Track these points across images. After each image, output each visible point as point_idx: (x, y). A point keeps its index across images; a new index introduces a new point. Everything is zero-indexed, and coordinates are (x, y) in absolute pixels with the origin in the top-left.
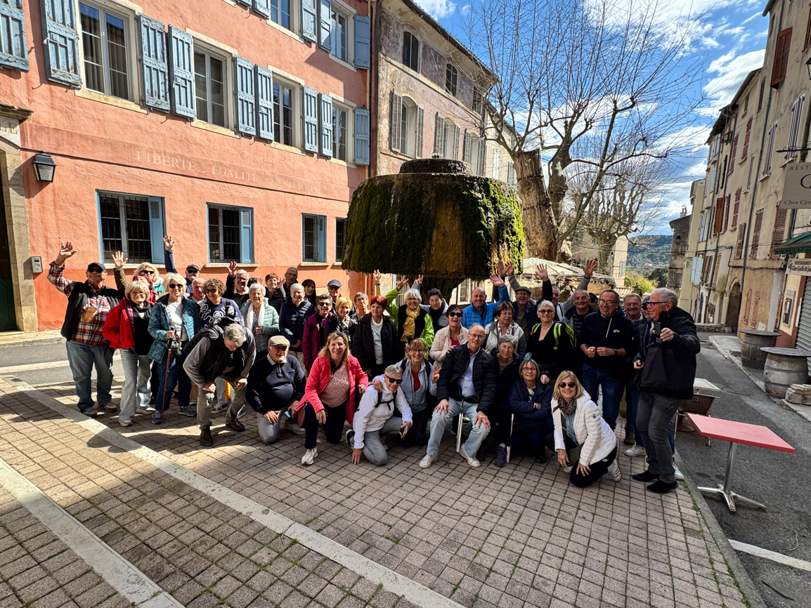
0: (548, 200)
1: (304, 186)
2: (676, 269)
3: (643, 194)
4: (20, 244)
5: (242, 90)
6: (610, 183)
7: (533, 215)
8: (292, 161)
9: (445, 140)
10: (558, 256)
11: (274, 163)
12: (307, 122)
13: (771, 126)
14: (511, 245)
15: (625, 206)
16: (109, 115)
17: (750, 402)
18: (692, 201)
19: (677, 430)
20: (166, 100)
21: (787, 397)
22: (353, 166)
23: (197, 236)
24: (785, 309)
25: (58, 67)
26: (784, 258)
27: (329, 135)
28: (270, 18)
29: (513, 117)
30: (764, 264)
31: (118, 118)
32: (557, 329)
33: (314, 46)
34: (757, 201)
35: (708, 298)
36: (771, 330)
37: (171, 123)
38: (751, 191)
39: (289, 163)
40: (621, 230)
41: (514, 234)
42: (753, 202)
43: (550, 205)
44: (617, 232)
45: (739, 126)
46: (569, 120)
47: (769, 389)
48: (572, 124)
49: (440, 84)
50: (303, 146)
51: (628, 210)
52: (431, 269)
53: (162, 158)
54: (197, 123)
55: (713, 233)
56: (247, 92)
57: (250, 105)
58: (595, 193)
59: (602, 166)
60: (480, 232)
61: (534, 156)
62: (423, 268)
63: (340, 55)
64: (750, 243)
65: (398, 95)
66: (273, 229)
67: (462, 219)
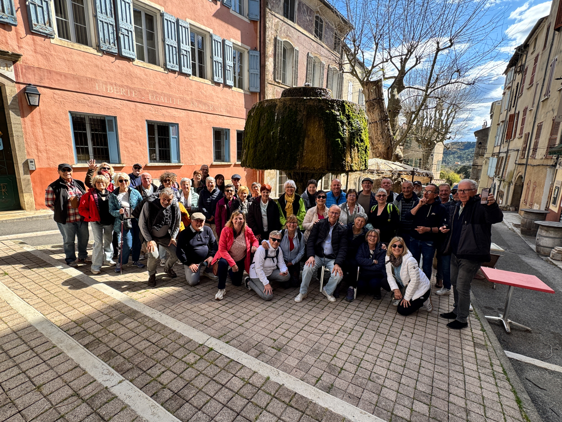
0: (387, 117)
1: (214, 108)
2: (478, 166)
3: (456, 112)
4: (20, 150)
5: (169, 38)
6: (432, 103)
7: (376, 128)
8: (205, 89)
9: (314, 73)
10: (393, 156)
11: (193, 91)
12: (215, 61)
13: (552, 60)
14: (360, 149)
15: (442, 121)
16: (76, 57)
17: (524, 259)
18: (491, 116)
20: (115, 45)
21: (551, 255)
22: (248, 93)
23: (140, 144)
24: (554, 194)
25: (38, 22)
26: (555, 158)
27: (231, 70)
29: (363, 56)
30: (541, 162)
31: (81, 59)
32: (390, 207)
33: (219, 3)
34: (538, 116)
35: (499, 186)
36: (543, 209)
37: (119, 62)
38: (534, 109)
39: (203, 91)
40: (439, 138)
41: (362, 141)
42: (535, 117)
43: (388, 120)
44: (436, 140)
45: (529, 60)
46: (404, 57)
47: (539, 250)
48: (406, 60)
49: (310, 32)
50: (213, 78)
51: (444, 124)
52: (304, 166)
53: (113, 88)
54: (137, 62)
55: (505, 140)
56: (172, 39)
57: (174, 49)
58: (421, 111)
59: (426, 91)
60: (338, 139)
61: (378, 84)
62: (297, 165)
63: (238, 10)
64: (532, 147)
65: (280, 40)
66: (192, 139)
67: (325, 131)
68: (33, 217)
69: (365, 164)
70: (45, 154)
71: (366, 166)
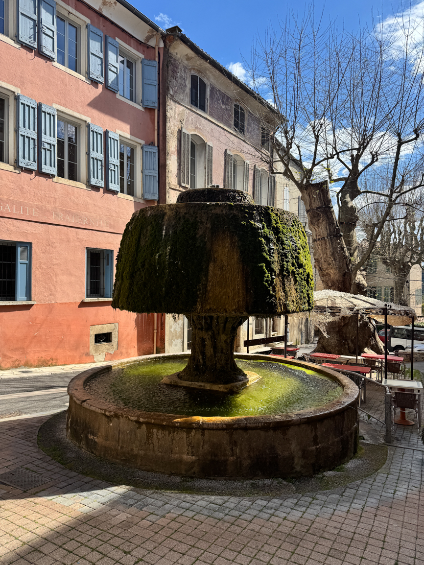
0: (338, 231)
1: (89, 220)
5: (24, 126)
6: (399, 211)
7: (324, 246)
8: (76, 195)
9: (234, 176)
10: (352, 286)
11: (57, 197)
12: (93, 158)
14: (298, 279)
15: (416, 236)
22: (142, 201)
27: (116, 170)
28: (56, 60)
29: (300, 151)
33: (100, 86)
39: (72, 198)
40: (414, 259)
41: (301, 266)
43: (341, 235)
44: (410, 261)
46: (355, 153)
48: (359, 156)
50: (89, 181)
51: (419, 240)
52: (208, 307)
56: (29, 128)
57: (32, 141)
58: (386, 223)
59: (391, 196)
60: (261, 264)
61: (322, 187)
63: (128, 94)
65: (187, 132)
66: (53, 265)
67: (241, 252)
69: (308, 301)
71: (309, 304)
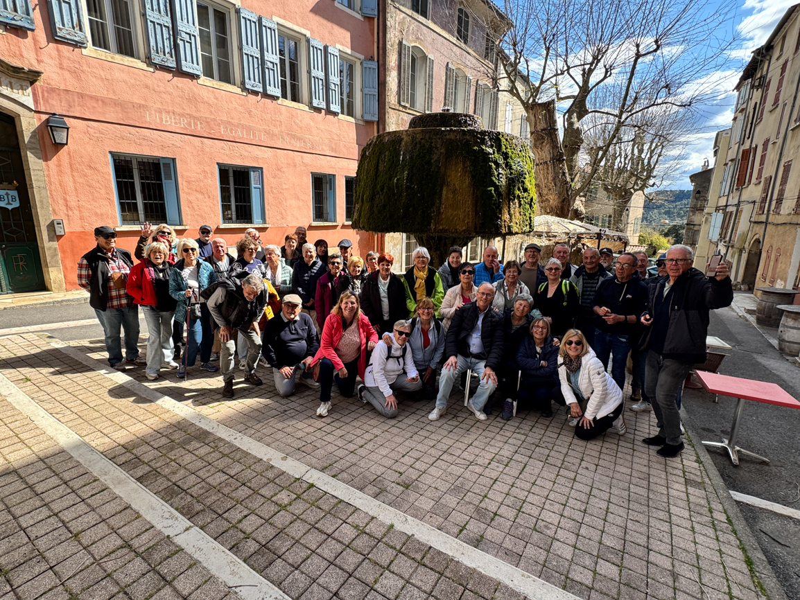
0: (561, 155)
1: (312, 144)
2: (694, 225)
3: (663, 147)
4: (42, 207)
5: (247, 44)
6: (628, 135)
7: (546, 171)
8: (300, 118)
9: (455, 93)
10: (570, 212)
11: (282, 120)
12: (314, 77)
14: (522, 202)
15: (643, 160)
16: (117, 75)
17: (761, 359)
18: (716, 153)
19: (685, 387)
20: (172, 57)
22: (361, 123)
23: (209, 197)
25: (63, 25)
27: (336, 89)
29: (528, 66)
30: (788, 220)
31: (124, 76)
32: (565, 285)
34: (785, 152)
35: (726, 255)
36: (789, 287)
37: (179, 81)
38: (780, 141)
39: (297, 121)
40: (638, 186)
41: (525, 190)
42: (781, 153)
43: (564, 160)
44: (633, 188)
45: (773, 70)
46: (587, 67)
47: (783, 346)
48: (591, 71)
49: (450, 32)
50: (311, 103)
51: (646, 164)
52: (441, 228)
53: (171, 118)
54: (203, 80)
55: (735, 187)
56: (252, 46)
57: (255, 60)
58: (612, 146)
59: (620, 117)
60: (490, 188)
61: (549, 107)
62: (432, 226)
63: (346, 2)
64: (775, 197)
65: (407, 44)
66: (282, 189)
67: (472, 176)
68: (62, 301)
69: (530, 224)
70: (77, 213)
71: (530, 227)
